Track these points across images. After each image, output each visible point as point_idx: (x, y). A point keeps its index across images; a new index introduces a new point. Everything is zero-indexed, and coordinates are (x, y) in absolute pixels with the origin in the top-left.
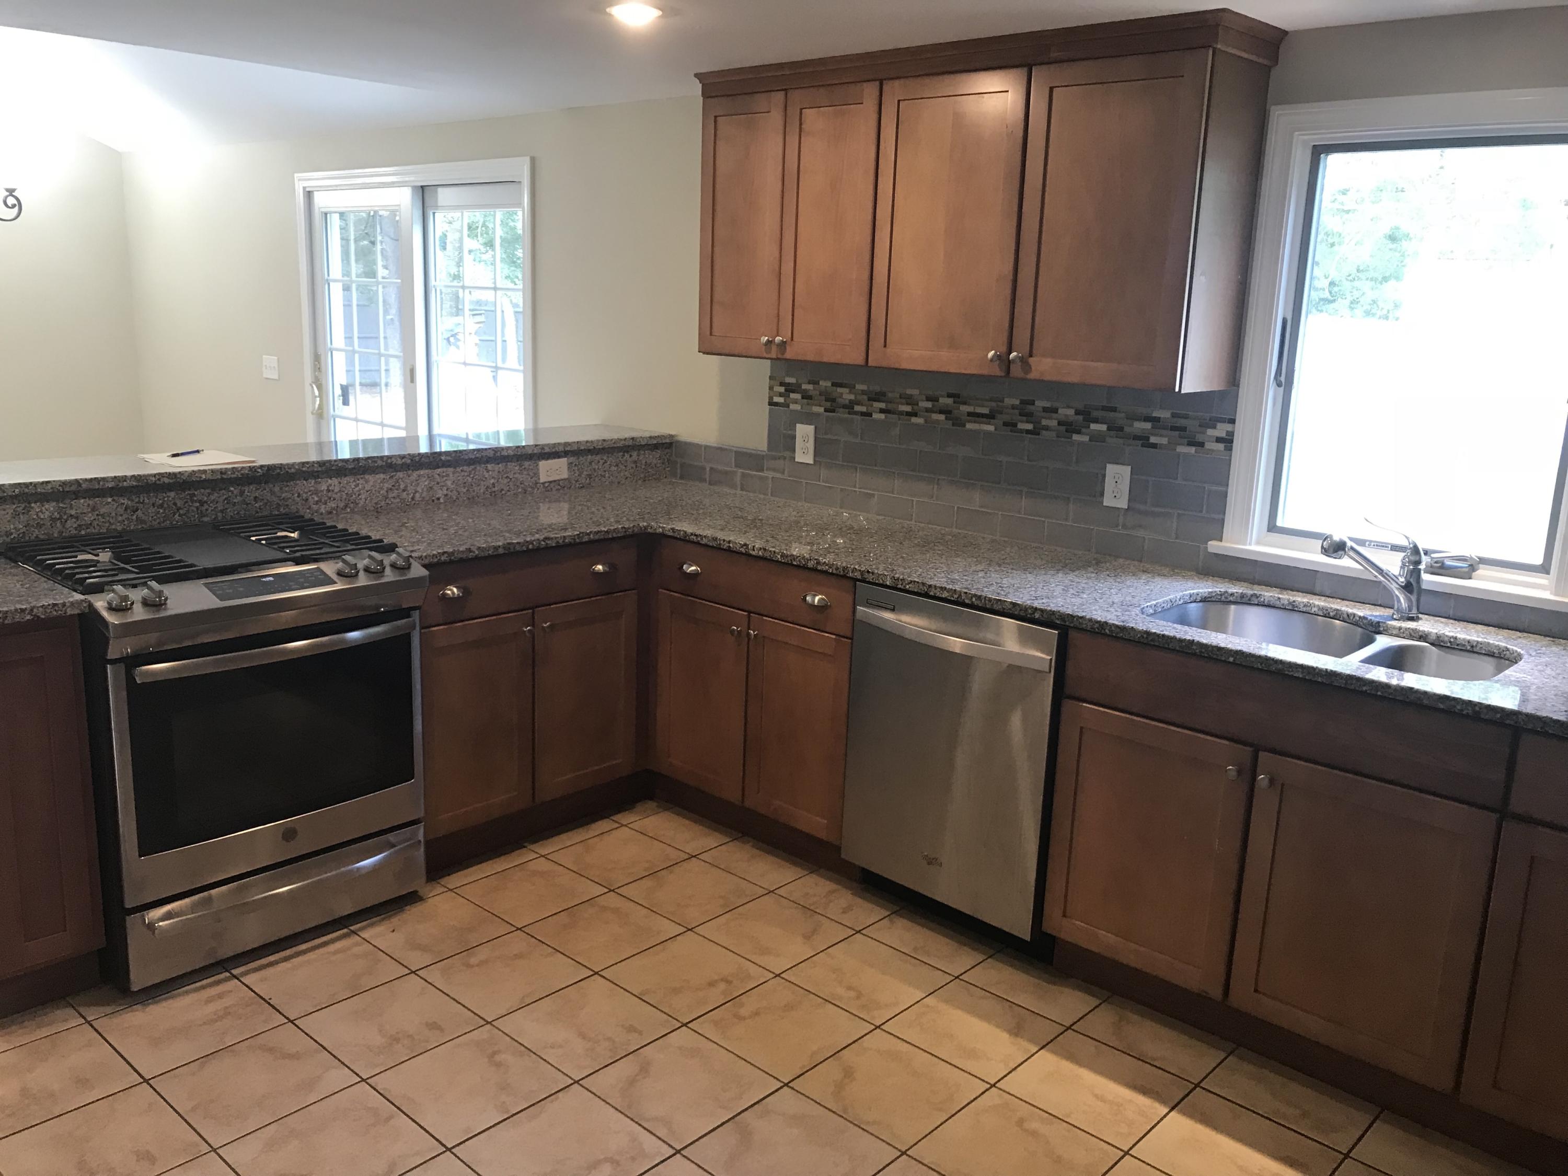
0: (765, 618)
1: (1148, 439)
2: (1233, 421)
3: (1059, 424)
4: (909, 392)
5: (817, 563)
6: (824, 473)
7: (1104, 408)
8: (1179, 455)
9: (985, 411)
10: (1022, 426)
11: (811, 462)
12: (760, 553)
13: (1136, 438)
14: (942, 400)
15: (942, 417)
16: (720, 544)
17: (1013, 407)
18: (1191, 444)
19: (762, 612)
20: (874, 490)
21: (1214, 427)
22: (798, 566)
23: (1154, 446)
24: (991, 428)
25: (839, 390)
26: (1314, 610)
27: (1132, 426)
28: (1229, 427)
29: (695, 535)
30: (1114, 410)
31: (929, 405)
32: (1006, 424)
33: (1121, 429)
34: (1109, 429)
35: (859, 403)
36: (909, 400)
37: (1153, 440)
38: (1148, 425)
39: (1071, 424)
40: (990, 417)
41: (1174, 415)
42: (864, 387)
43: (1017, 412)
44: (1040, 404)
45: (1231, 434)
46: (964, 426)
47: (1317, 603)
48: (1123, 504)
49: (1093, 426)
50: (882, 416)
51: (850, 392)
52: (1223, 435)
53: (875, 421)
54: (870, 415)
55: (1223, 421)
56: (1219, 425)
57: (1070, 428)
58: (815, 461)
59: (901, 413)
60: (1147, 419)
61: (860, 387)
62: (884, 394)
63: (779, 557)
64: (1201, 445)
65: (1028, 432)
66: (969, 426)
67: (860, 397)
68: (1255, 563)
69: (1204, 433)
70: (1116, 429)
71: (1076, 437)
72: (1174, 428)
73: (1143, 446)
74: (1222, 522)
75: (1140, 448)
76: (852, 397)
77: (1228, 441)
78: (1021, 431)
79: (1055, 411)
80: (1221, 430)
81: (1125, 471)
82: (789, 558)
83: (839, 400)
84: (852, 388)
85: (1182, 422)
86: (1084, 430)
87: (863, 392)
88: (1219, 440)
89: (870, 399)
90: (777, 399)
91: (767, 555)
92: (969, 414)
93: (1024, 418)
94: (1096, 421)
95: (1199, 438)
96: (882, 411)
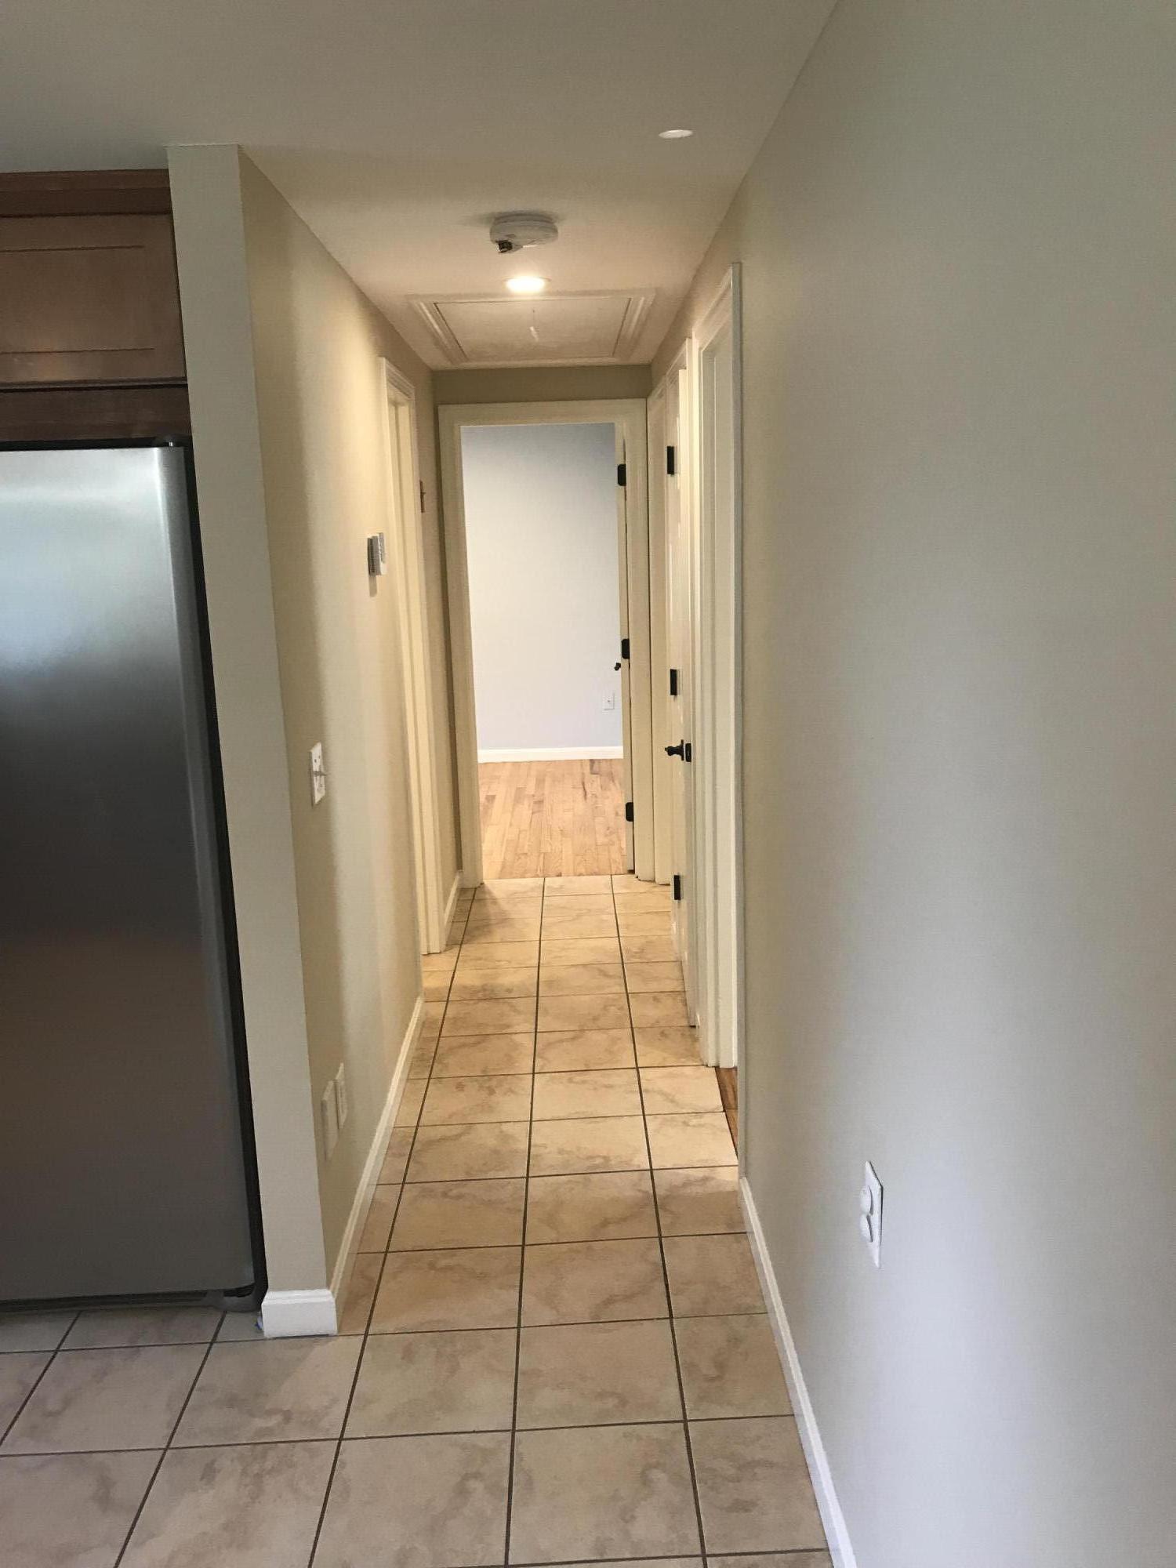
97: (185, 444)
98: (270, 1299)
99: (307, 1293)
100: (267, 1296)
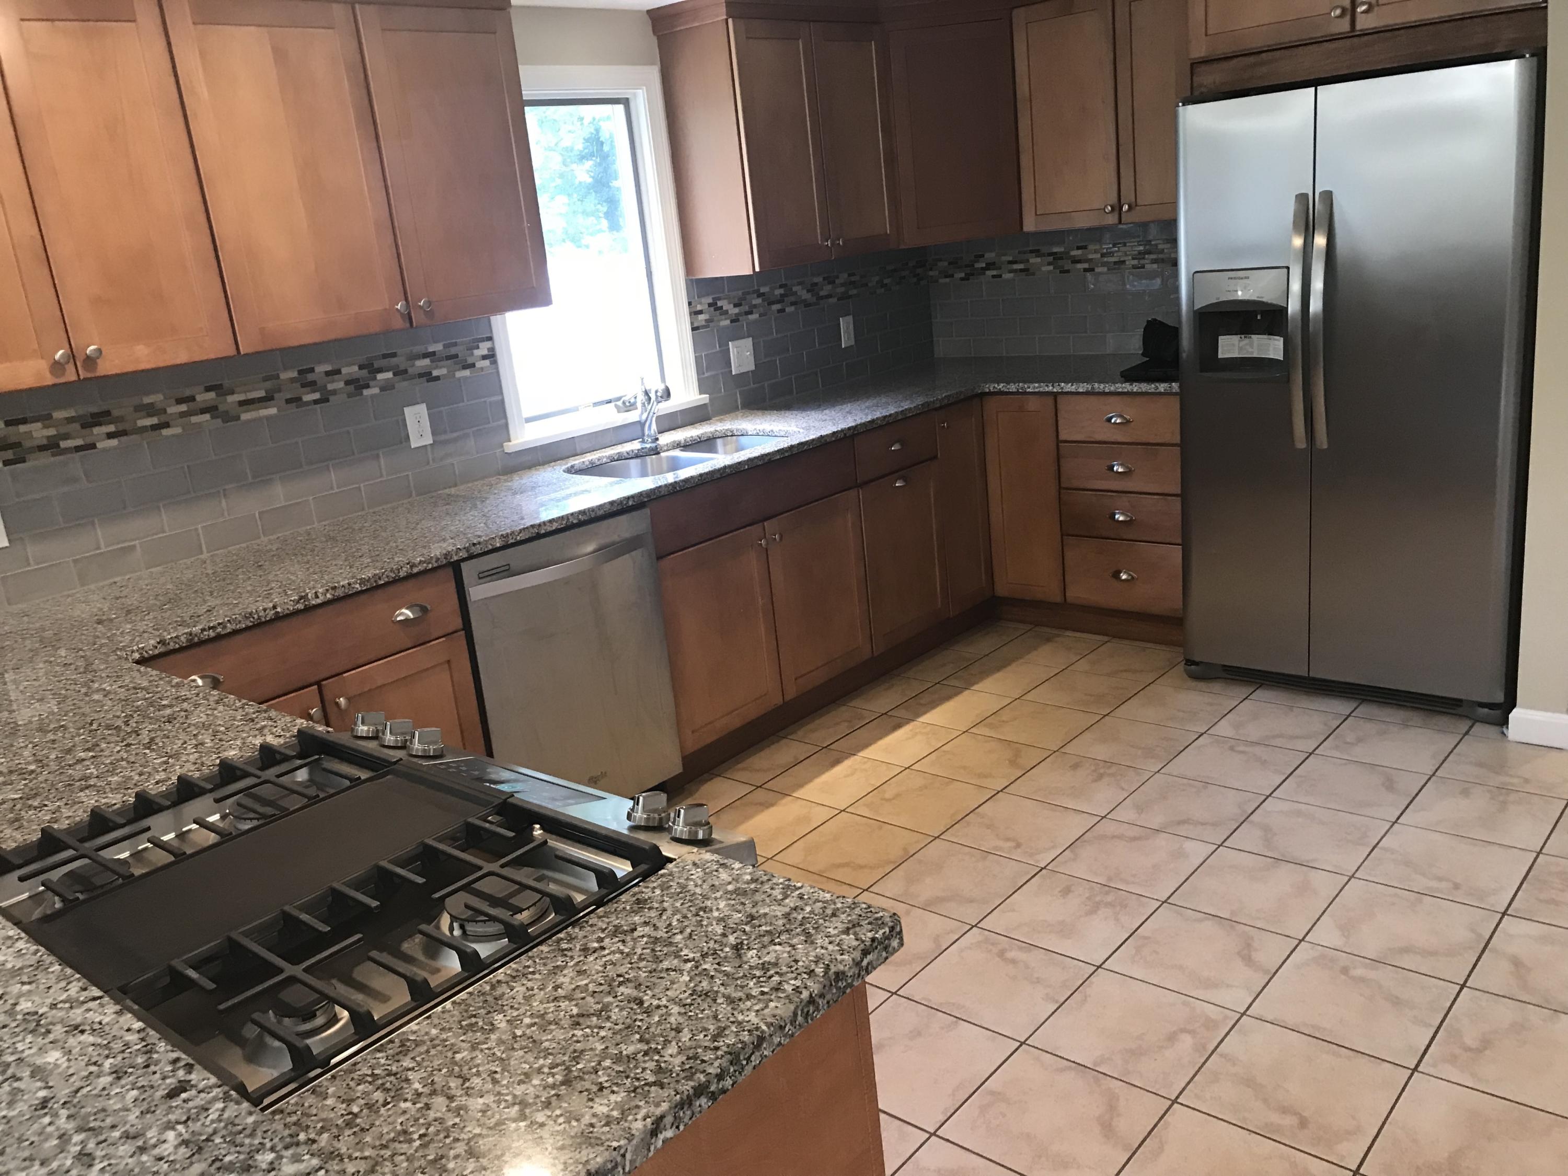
0: (345, 675)
1: (430, 373)
2: (490, 339)
3: (347, 383)
4: (147, 400)
5: (412, 567)
6: (32, 550)
7: (385, 356)
8: (459, 379)
9: (262, 394)
10: (308, 398)
11: (7, 544)
12: (329, 596)
13: (421, 375)
14: (199, 398)
15: (207, 417)
16: (259, 618)
17: (292, 380)
18: (465, 367)
19: (338, 671)
20: (133, 540)
21: (478, 348)
22: (387, 584)
23: (437, 378)
24: (273, 411)
25: (23, 428)
26: (605, 460)
27: (413, 365)
28: (488, 344)
29: (210, 628)
30: (394, 355)
31: (183, 408)
32: (288, 401)
33: (406, 371)
34: (395, 374)
35: (66, 437)
36: (150, 410)
37: (435, 373)
38: (427, 361)
39: (358, 380)
40: (268, 399)
41: (445, 346)
42: (71, 413)
43: (298, 385)
44: (321, 369)
45: (492, 350)
46: (238, 418)
47: (604, 454)
48: (428, 440)
49: (380, 376)
50: (114, 442)
51: (46, 427)
52: (485, 352)
53: (104, 450)
54: (93, 446)
55: (483, 340)
56: (481, 345)
57: (357, 385)
58: (10, 541)
59: (144, 429)
60: (426, 355)
61: (58, 415)
62: (108, 413)
63: (358, 586)
64: (473, 365)
65: (316, 402)
66: (245, 417)
67: (63, 430)
68: (535, 449)
69: (472, 354)
70: (400, 373)
71: (366, 392)
72: (449, 358)
73: (428, 381)
74: (506, 426)
75: (426, 384)
76: (52, 432)
77: (491, 356)
78: (308, 403)
79: (338, 372)
80: (483, 349)
81: (422, 409)
82: (372, 580)
83: (27, 444)
84: (46, 419)
85: (453, 351)
86: (371, 383)
87: (70, 420)
88: (484, 357)
89: (83, 426)
91: (340, 593)
92: (242, 403)
93: (309, 389)
94: (380, 370)
95: (470, 361)
96: (110, 436)
97: (1541, 56)
98: (1514, 715)
99: (1549, 714)
100: (1514, 710)
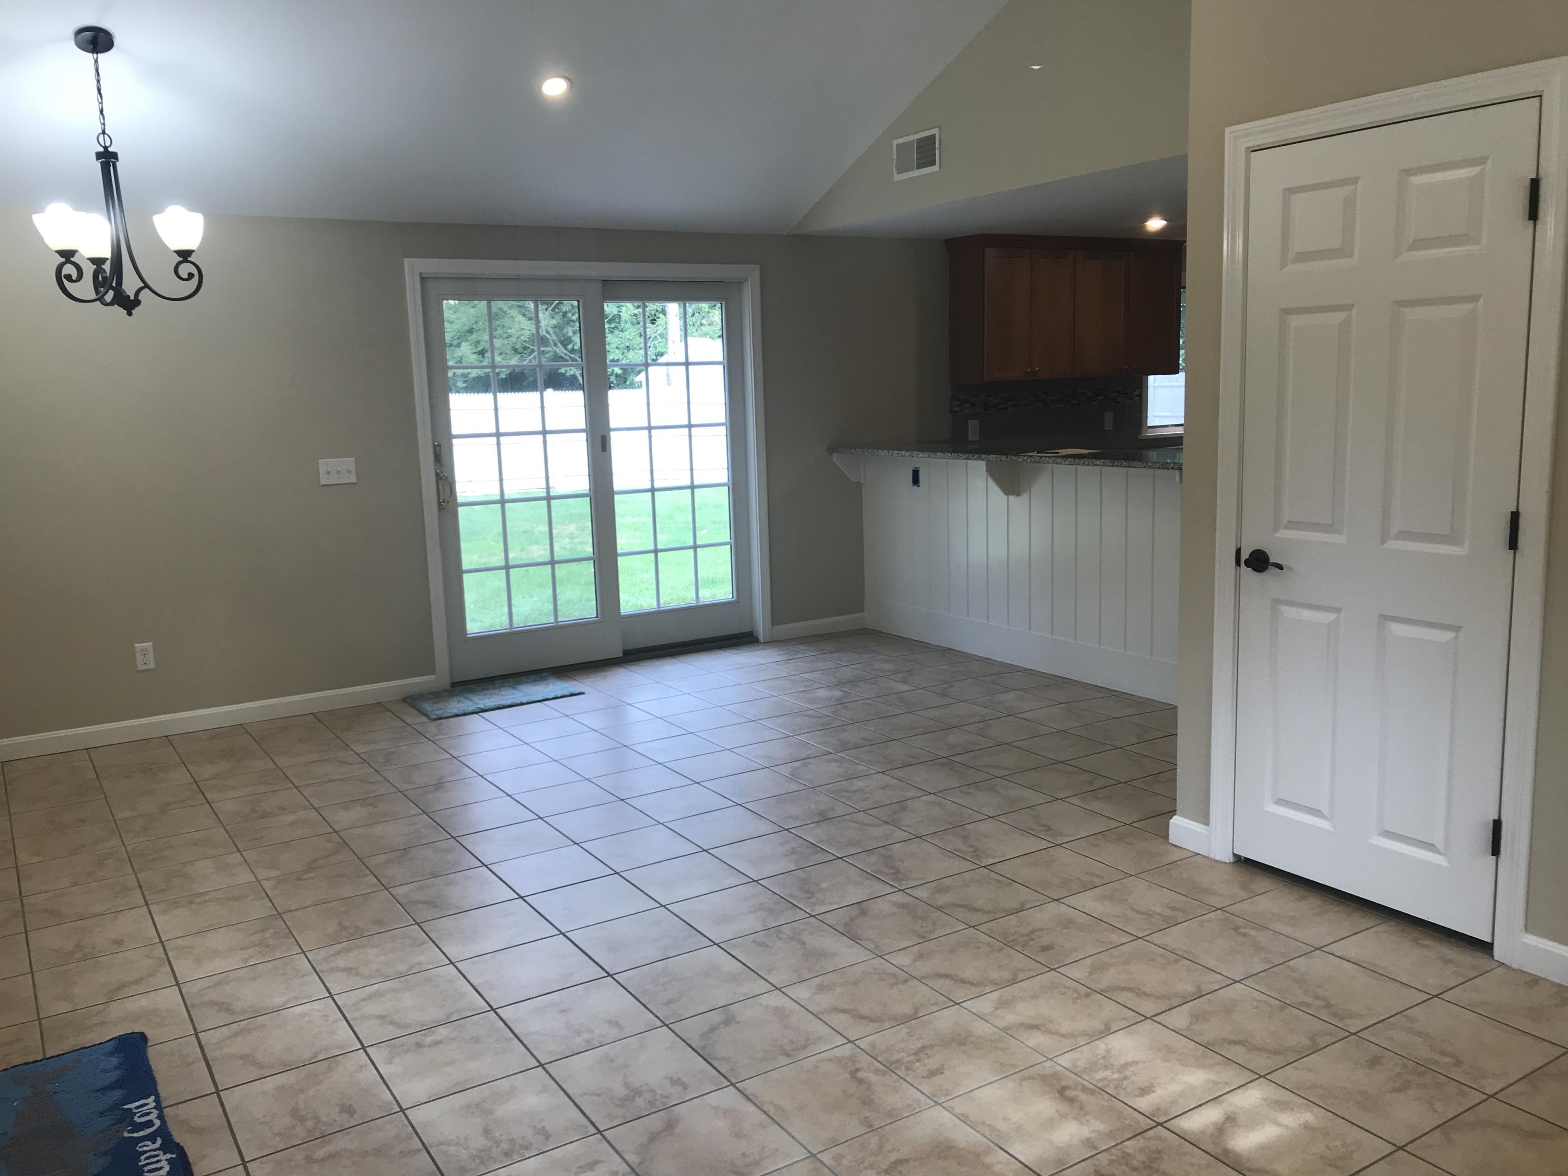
90: (955, 409)
